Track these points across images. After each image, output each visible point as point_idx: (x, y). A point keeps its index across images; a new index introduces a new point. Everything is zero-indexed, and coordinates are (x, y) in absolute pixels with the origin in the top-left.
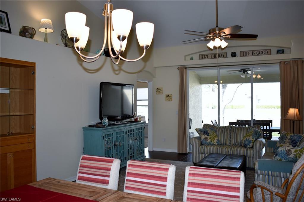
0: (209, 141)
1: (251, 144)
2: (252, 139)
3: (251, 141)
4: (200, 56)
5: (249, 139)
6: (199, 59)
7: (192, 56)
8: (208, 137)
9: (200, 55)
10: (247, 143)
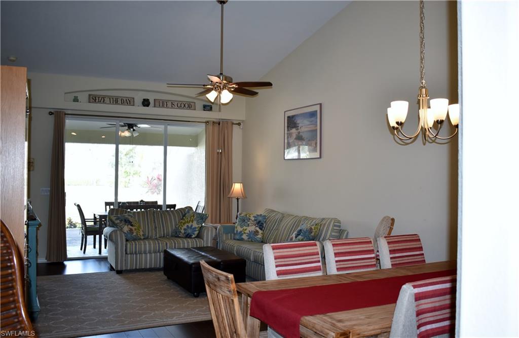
0: (135, 234)
1: (196, 233)
2: (197, 226)
3: (195, 228)
4: (91, 97)
5: (192, 226)
6: (89, 102)
7: (76, 95)
8: (133, 228)
9: (90, 95)
10: (189, 231)
